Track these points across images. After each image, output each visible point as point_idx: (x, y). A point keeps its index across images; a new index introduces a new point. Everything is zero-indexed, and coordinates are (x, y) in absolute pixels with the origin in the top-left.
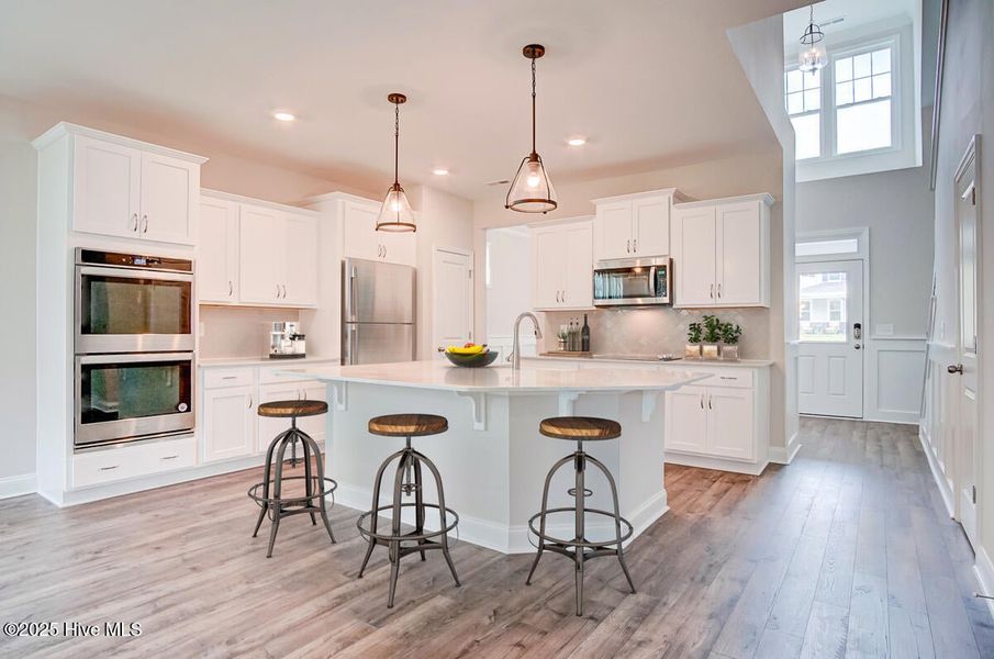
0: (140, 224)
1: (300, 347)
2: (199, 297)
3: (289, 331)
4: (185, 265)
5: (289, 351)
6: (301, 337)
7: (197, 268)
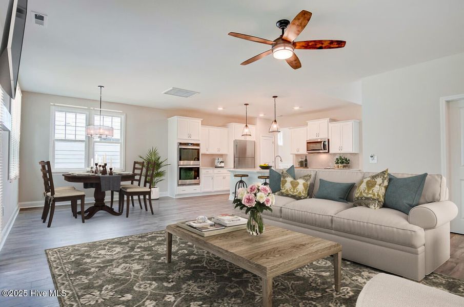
0: (190, 136)
1: (222, 165)
2: (201, 153)
3: (220, 160)
4: (198, 145)
5: (220, 166)
6: (223, 162)
7: (201, 145)
